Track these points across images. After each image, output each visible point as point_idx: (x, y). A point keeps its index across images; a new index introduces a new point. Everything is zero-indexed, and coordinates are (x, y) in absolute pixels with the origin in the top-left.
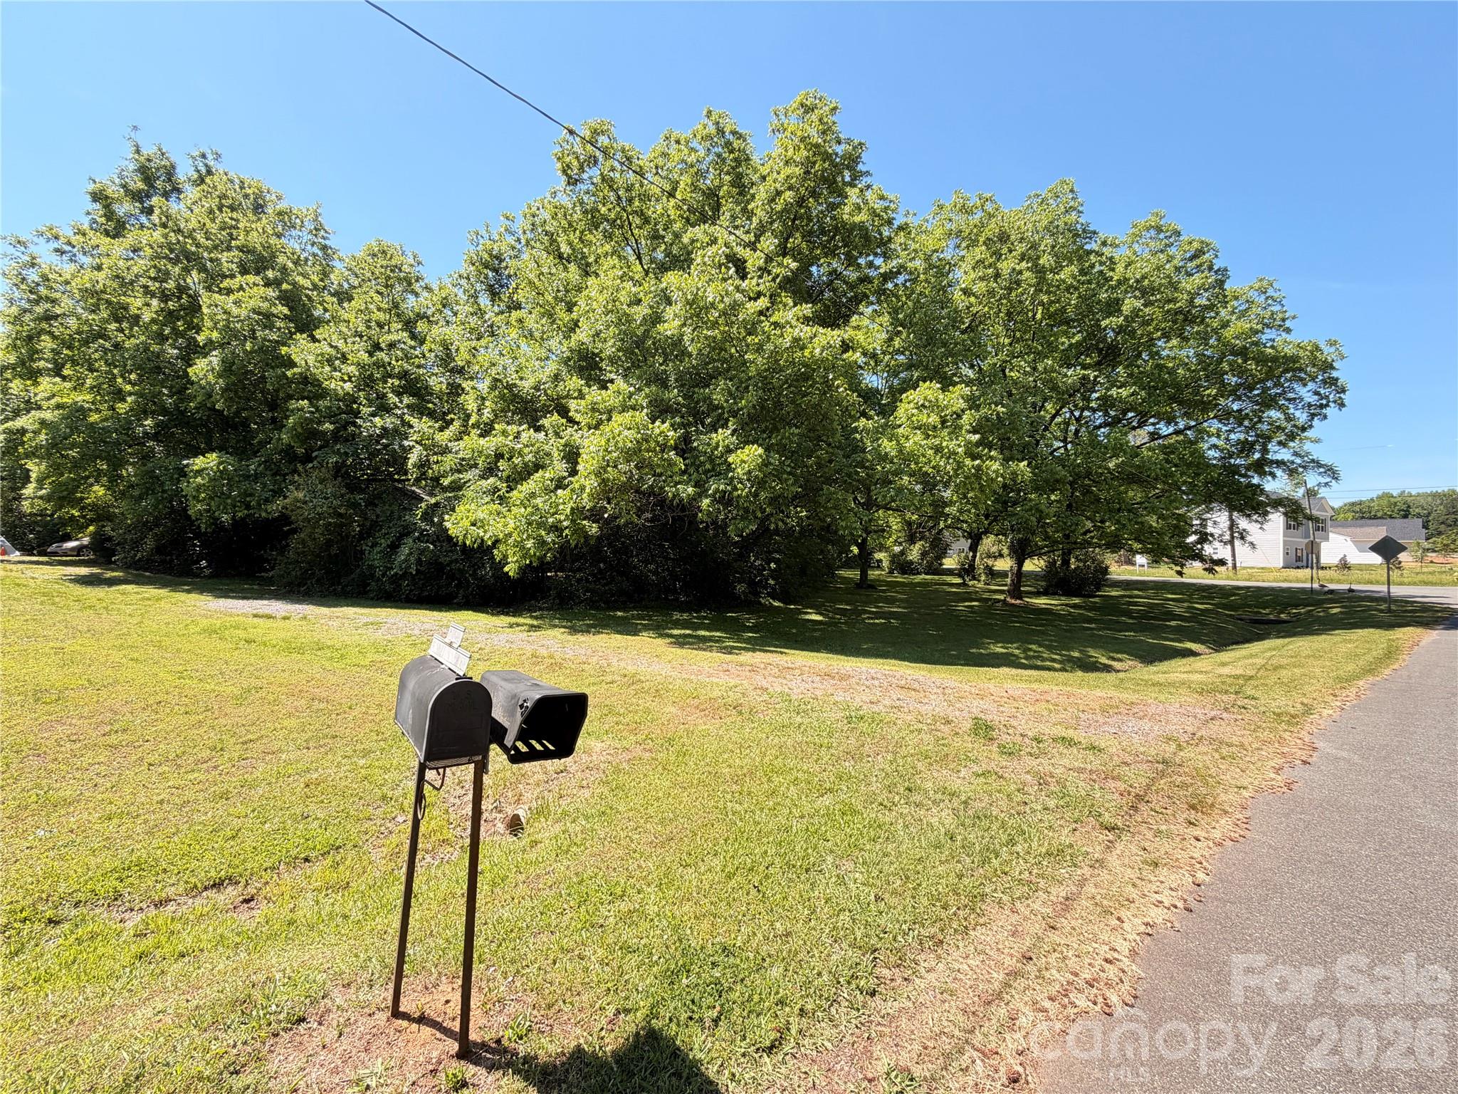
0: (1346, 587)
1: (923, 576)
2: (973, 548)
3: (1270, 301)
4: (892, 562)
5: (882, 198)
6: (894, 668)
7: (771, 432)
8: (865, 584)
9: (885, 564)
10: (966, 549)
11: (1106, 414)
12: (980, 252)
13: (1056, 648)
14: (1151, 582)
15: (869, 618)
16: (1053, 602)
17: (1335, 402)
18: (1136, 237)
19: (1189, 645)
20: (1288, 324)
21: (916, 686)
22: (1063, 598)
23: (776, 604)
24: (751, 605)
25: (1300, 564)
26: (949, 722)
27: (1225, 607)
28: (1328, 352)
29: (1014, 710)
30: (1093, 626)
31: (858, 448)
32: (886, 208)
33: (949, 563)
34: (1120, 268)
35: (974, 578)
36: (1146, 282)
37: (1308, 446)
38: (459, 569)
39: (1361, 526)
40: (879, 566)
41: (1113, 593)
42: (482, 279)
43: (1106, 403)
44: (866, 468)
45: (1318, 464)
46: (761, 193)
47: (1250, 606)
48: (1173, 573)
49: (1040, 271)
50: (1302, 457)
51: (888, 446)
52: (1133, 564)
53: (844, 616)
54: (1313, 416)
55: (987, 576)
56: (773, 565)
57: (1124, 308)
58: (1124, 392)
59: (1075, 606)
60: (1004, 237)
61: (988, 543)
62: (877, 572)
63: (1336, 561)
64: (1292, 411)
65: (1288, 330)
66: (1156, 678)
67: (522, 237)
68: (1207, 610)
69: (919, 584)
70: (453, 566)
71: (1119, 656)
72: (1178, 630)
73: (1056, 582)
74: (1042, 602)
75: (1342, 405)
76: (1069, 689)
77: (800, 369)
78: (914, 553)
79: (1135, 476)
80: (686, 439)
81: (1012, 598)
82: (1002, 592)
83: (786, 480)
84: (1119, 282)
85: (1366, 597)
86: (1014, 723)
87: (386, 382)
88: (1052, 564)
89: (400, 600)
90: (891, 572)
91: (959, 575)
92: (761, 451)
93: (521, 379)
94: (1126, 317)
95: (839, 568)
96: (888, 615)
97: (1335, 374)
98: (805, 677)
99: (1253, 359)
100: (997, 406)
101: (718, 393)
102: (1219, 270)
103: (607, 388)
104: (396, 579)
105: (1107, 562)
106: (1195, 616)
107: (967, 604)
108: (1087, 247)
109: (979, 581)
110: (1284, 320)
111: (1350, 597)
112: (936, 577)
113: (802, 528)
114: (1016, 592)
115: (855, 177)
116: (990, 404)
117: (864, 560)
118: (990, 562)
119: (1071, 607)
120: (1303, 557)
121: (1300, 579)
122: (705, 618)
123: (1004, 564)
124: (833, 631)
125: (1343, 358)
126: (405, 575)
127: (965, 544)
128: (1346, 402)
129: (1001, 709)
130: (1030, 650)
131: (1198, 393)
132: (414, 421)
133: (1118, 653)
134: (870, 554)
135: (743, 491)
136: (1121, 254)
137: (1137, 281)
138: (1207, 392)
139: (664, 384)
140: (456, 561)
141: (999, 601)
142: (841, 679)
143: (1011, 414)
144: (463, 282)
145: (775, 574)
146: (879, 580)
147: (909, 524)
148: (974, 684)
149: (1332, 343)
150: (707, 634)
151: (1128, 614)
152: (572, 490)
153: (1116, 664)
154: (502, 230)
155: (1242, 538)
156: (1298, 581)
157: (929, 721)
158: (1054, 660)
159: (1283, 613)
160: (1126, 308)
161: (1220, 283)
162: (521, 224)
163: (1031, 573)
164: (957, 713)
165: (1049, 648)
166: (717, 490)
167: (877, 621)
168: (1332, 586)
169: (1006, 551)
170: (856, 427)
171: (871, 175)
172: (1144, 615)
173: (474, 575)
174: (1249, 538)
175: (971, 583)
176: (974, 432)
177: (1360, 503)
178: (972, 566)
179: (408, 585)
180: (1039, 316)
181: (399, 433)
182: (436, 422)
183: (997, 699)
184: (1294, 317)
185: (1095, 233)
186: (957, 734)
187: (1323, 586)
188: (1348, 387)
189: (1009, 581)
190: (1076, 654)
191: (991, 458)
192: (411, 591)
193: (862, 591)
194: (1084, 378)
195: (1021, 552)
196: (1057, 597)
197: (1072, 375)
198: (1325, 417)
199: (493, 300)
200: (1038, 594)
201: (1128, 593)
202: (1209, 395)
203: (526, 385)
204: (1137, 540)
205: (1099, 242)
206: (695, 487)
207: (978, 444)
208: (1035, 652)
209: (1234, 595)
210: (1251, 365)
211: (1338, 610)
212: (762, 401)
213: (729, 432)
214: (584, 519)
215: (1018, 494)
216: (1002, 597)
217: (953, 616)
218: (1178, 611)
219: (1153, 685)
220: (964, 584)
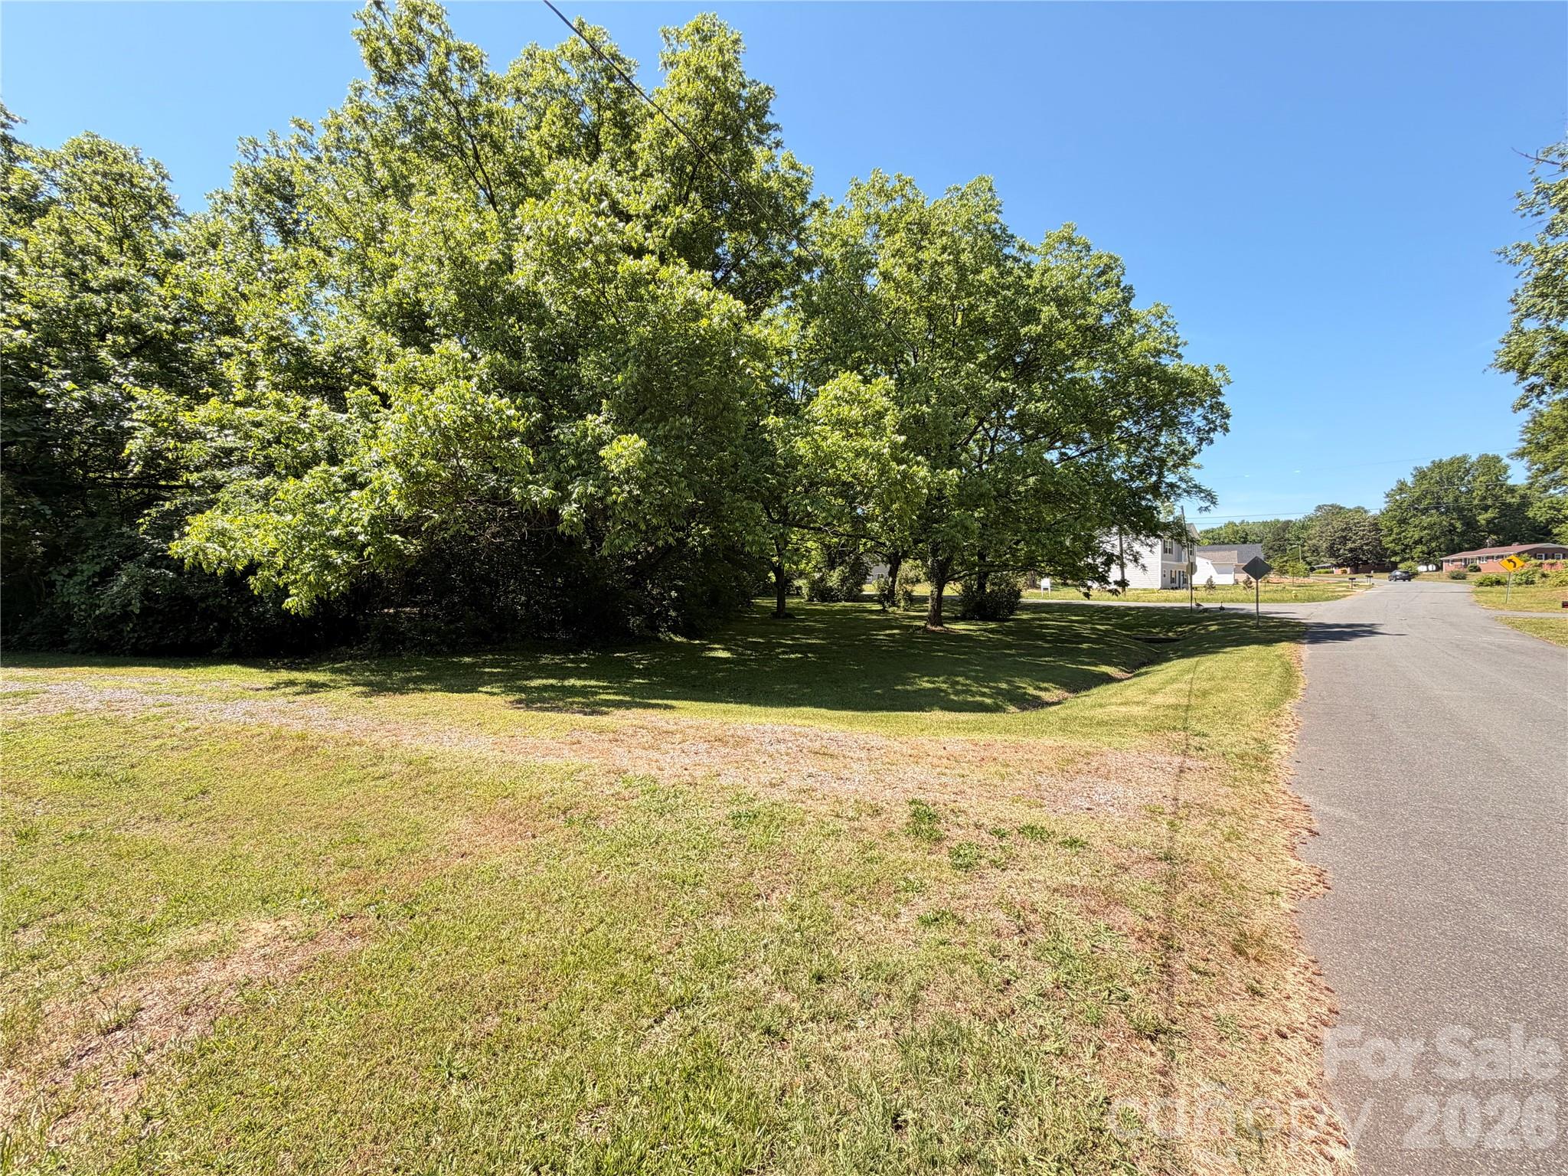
0: (1218, 605)
1: (843, 603)
2: (893, 573)
3: (1165, 327)
4: (812, 589)
5: (793, 167)
6: (807, 722)
7: (658, 422)
8: (782, 613)
9: (805, 591)
10: (886, 574)
11: (1023, 432)
12: (899, 240)
13: (983, 679)
14: (1056, 604)
15: (784, 653)
16: (972, 627)
17: (1221, 427)
18: (1050, 247)
19: (1105, 669)
20: (1180, 350)
21: (833, 749)
22: (980, 623)
23: (678, 639)
24: (646, 641)
25: (1174, 585)
26: (877, 812)
27: (1122, 627)
28: (1216, 377)
29: (960, 780)
30: (1013, 652)
31: (768, 450)
32: (799, 180)
33: (870, 589)
34: (1036, 276)
35: (894, 604)
36: (1061, 292)
37: (1192, 472)
38: (221, 607)
39: (1218, 550)
40: (798, 594)
41: (1025, 617)
42: (263, 206)
43: (1022, 421)
44: (778, 474)
45: (1199, 489)
46: (648, 132)
47: (1142, 626)
48: (1082, 596)
49: (961, 269)
50: (1187, 482)
51: (802, 447)
52: (1038, 587)
53: (756, 651)
54: (1201, 440)
55: (906, 602)
56: (674, 594)
57: (1043, 316)
58: (1042, 406)
59: (992, 631)
60: (924, 229)
61: (907, 568)
62: (797, 600)
63: (1204, 582)
64: (1184, 435)
65: (1180, 357)
66: (1099, 713)
67: (322, 155)
68: (1107, 631)
69: (839, 612)
70: (210, 602)
71: (1045, 685)
72: (1090, 653)
73: (976, 607)
74: (960, 627)
75: (1227, 430)
76: (1014, 737)
77: (694, 342)
78: (834, 579)
79: (1050, 494)
80: (543, 427)
81: (932, 625)
82: (921, 618)
83: (677, 483)
84: (1037, 291)
85: (1236, 614)
86: (963, 804)
87: (103, 339)
88: (967, 588)
89: (123, 652)
90: (811, 600)
91: (880, 602)
92: (642, 443)
93: (318, 342)
94: (1044, 326)
95: (756, 596)
96: (804, 649)
97: (1221, 399)
98: (685, 746)
99: (1156, 378)
100: (921, 405)
101: (588, 369)
102: (1125, 288)
103: (431, 352)
104: (112, 622)
105: (1020, 585)
106: (1101, 638)
107: (888, 632)
108: (1006, 251)
109: (899, 607)
110: (1176, 346)
111: (1221, 615)
112: (857, 604)
113: (705, 549)
114: (936, 618)
115: (764, 129)
116: (914, 403)
117: (783, 587)
118: (909, 588)
119: (990, 632)
120: (1176, 580)
121: (1178, 599)
122: (584, 660)
123: (924, 589)
124: (740, 671)
125: (1229, 382)
126: (126, 616)
127: (884, 569)
128: (1230, 427)
129: (944, 779)
130: (958, 683)
131: (1104, 413)
132: (137, 391)
133: (1044, 682)
134: (790, 581)
135: (620, 495)
136: (1037, 263)
137: (1053, 290)
138: (1113, 413)
139: (516, 355)
140: (216, 594)
141: (919, 628)
142: (737, 745)
143: (936, 416)
144: (233, 207)
145: (676, 604)
146: (797, 609)
147: (828, 547)
148: (905, 739)
149: (1221, 369)
150: (579, 683)
151: (1043, 637)
152: (373, 491)
153: (1045, 696)
154: (294, 142)
155: (1136, 560)
156: (1176, 601)
157: (851, 814)
158: (984, 695)
159: (1170, 631)
160: (1044, 317)
161: (1126, 301)
162: (322, 137)
163: (951, 598)
164: (888, 793)
165: (976, 679)
166: (584, 495)
167: (793, 656)
168: (1206, 605)
169: (922, 577)
170: (764, 425)
171: (780, 130)
172: (1056, 639)
173: (247, 613)
174: (1141, 561)
175: (890, 610)
176: (899, 432)
177: (1212, 531)
178: (892, 592)
179: (133, 630)
180: (959, 322)
181: (113, 409)
182: (180, 395)
183: (936, 761)
184: (1185, 344)
185: (1012, 237)
186: (890, 834)
187: (1198, 605)
188: (1231, 412)
189: (929, 606)
190: (1004, 686)
191: (918, 463)
192: (139, 638)
193: (779, 622)
194: (1004, 390)
195: (940, 577)
196: (974, 622)
197: (992, 387)
198: (1212, 442)
199: (285, 241)
200: (956, 620)
201: (1037, 616)
202: (1115, 416)
203: (322, 351)
204: (1050, 561)
205: (1017, 246)
206: (555, 488)
207: (905, 445)
208: (963, 685)
209: (1128, 615)
210: (1155, 385)
211: (1215, 627)
212: (645, 381)
213: (601, 419)
214: (393, 533)
215: (942, 510)
216: (922, 624)
217: (872, 646)
218: (1086, 633)
219: (1098, 724)
220: (884, 611)
